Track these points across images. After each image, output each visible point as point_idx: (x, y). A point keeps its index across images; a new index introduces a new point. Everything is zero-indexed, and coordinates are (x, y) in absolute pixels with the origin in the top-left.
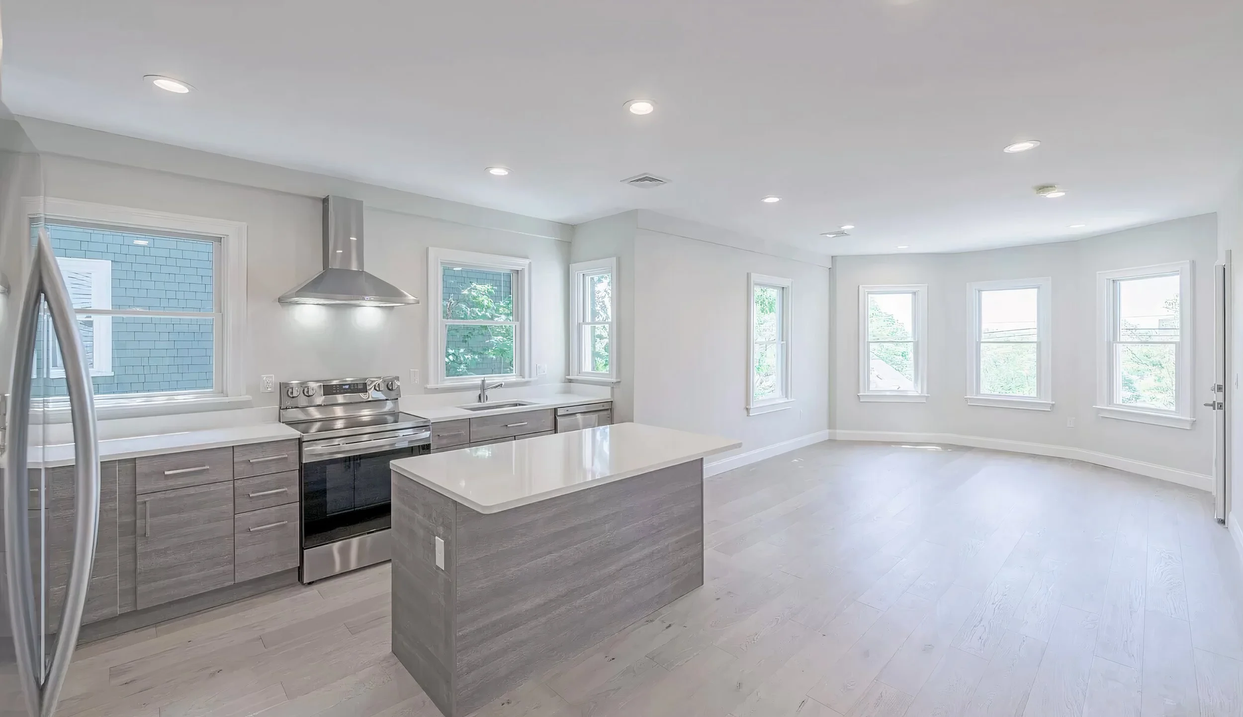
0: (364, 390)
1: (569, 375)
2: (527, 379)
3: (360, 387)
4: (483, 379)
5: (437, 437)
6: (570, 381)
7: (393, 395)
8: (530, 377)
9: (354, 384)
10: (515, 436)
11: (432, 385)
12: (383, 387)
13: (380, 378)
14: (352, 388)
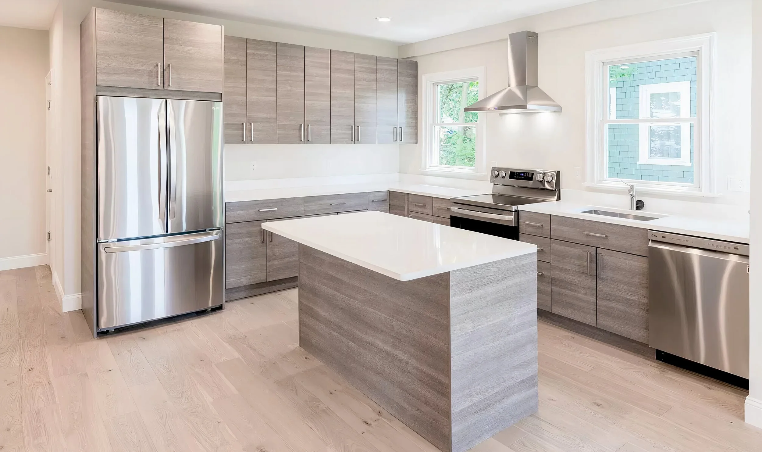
0: (532, 178)
3: (530, 176)
5: (525, 224)
7: (549, 186)
9: (527, 173)
10: (596, 247)
14: (525, 176)
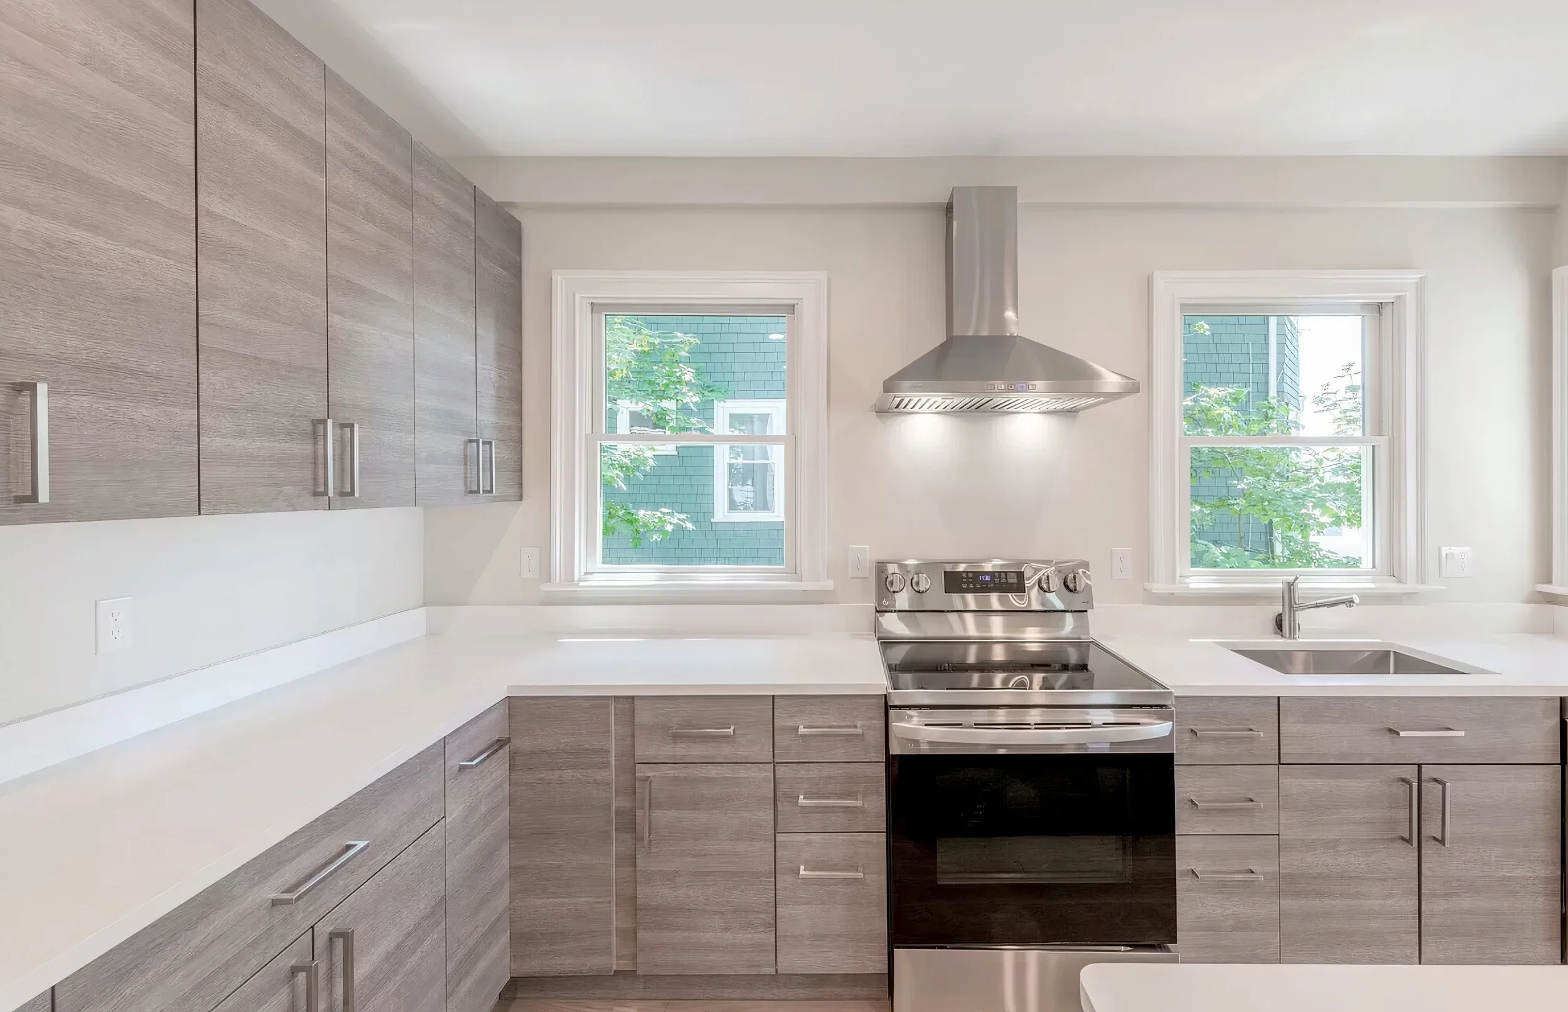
0: (1019, 587)
1: (1550, 582)
2: (1411, 586)
3: (1013, 580)
4: (1291, 578)
5: (1188, 735)
6: (1551, 599)
7: (1077, 602)
8: (1422, 578)
9: (1000, 573)
10: (1419, 765)
11: (1159, 587)
12: (1056, 583)
13: (1048, 562)
14: (997, 581)
